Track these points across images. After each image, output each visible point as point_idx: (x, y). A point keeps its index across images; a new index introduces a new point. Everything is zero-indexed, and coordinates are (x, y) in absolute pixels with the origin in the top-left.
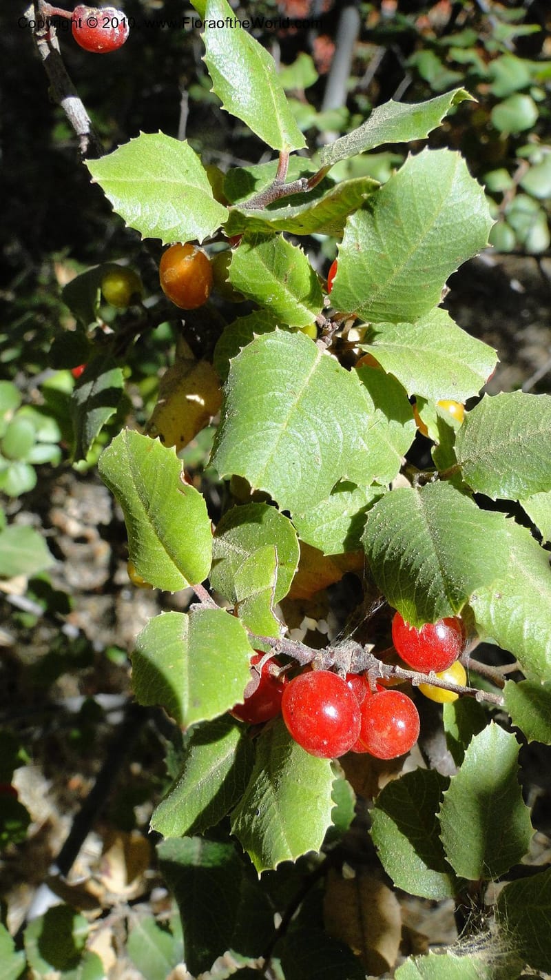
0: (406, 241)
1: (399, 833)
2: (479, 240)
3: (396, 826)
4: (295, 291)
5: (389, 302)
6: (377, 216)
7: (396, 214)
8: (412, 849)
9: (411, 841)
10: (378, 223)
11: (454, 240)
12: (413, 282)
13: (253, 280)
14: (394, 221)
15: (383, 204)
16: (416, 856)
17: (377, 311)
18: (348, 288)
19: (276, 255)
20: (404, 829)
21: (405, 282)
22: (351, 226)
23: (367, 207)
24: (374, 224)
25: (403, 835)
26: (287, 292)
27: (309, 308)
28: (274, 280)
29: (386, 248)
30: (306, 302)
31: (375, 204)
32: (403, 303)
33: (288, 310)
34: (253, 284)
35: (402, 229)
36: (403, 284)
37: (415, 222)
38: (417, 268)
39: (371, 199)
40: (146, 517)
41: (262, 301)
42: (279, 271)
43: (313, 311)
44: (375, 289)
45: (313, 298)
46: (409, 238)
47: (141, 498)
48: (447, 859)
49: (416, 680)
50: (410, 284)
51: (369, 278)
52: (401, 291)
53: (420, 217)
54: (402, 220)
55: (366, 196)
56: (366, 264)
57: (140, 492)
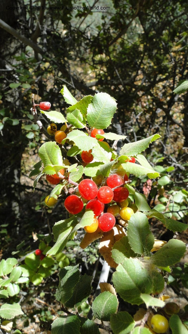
0: (100, 107)
2: (115, 107)
3: (118, 251)
4: (80, 120)
5: (100, 122)
6: (94, 103)
7: (97, 102)
8: (123, 255)
9: (123, 253)
11: (110, 107)
13: (72, 118)
14: (97, 104)
15: (95, 100)
16: (124, 256)
17: (98, 125)
18: (90, 117)
19: (76, 112)
20: (120, 251)
22: (89, 106)
23: (92, 102)
24: (93, 105)
26: (79, 121)
27: (84, 124)
28: (75, 118)
29: (97, 109)
32: (103, 122)
33: (79, 124)
34: (72, 119)
35: (99, 105)
36: (101, 117)
38: (104, 113)
39: (92, 100)
40: (48, 157)
41: (74, 123)
42: (76, 116)
43: (84, 125)
44: (96, 119)
45: (84, 122)
46: (101, 107)
47: (47, 153)
48: (131, 249)
49: (113, 189)
50: (103, 117)
51: (94, 116)
52: (102, 119)
53: (102, 103)
54: (99, 103)
55: (91, 99)
56: (93, 112)
57: (47, 152)
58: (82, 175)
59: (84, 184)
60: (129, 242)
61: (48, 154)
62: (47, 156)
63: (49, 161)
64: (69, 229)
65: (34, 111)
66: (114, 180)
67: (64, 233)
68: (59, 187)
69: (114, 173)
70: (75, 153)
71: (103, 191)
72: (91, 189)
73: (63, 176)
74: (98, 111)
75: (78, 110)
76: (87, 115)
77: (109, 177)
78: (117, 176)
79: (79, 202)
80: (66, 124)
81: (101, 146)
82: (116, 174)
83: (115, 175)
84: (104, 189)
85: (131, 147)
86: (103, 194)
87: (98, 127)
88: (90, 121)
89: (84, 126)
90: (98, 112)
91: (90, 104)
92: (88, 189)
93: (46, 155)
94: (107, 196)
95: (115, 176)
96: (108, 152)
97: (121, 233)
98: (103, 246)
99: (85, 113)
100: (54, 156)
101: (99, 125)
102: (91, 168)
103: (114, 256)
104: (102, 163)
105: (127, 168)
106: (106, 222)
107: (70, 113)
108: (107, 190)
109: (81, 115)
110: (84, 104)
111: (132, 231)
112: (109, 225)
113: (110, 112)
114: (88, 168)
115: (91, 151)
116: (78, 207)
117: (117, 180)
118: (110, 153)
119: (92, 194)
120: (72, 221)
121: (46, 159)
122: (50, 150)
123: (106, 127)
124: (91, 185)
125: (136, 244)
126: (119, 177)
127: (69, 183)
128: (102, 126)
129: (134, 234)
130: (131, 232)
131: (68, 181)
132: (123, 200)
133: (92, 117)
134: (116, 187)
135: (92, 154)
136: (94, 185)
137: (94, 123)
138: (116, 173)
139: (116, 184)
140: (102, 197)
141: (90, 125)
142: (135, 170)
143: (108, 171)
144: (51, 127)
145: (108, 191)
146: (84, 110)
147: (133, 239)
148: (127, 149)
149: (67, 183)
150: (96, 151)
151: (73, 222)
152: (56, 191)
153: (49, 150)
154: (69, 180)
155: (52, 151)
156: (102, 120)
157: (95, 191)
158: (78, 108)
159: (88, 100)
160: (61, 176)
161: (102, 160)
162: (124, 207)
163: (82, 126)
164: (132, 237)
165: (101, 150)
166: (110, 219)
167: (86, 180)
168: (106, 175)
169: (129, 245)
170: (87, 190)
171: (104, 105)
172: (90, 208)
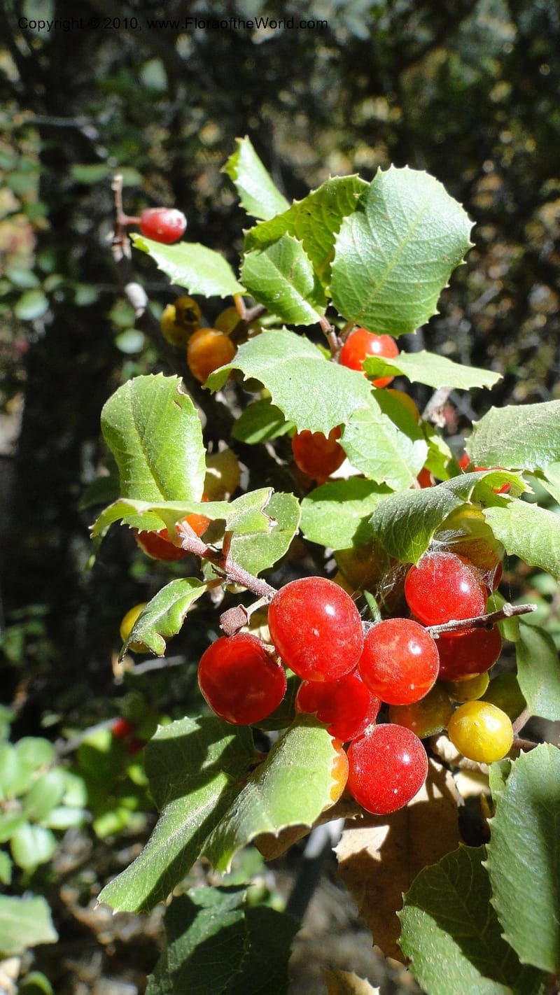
0: (394, 234)
1: (438, 930)
2: (461, 239)
3: (434, 922)
4: (300, 286)
5: (387, 303)
6: (368, 213)
7: (385, 209)
8: (457, 949)
9: (456, 939)
10: (370, 219)
11: (438, 236)
12: (406, 278)
13: (263, 277)
14: (383, 216)
15: (373, 201)
16: (464, 959)
17: (376, 315)
18: (345, 278)
19: (283, 251)
20: (444, 924)
21: (399, 278)
22: (347, 223)
23: (360, 208)
24: (366, 222)
25: (444, 932)
26: (293, 289)
27: (314, 306)
28: (280, 276)
29: (379, 242)
30: (311, 299)
31: (366, 202)
32: (401, 303)
33: (294, 305)
34: (262, 281)
35: (390, 223)
36: (397, 281)
37: (402, 218)
38: (408, 263)
39: (362, 198)
40: (140, 448)
41: (270, 299)
42: (285, 266)
43: (317, 311)
44: (373, 285)
45: (316, 296)
46: (398, 233)
47: (137, 428)
48: (504, 936)
49: (435, 630)
50: (404, 281)
51: (366, 270)
52: (396, 289)
53: (406, 214)
54: (390, 215)
55: (357, 196)
56: (361, 255)
57: (137, 421)
58: (288, 541)
59: (297, 605)
60: (494, 902)
61: (142, 434)
62: (137, 440)
63: (145, 465)
64: (211, 785)
65: (121, 244)
66: (442, 583)
67: (186, 800)
68: (179, 591)
69: (443, 549)
70: (267, 429)
71: (393, 646)
72: (335, 634)
73: (199, 541)
74: (383, 250)
75: (295, 238)
76: (332, 264)
77: (417, 565)
78: (459, 568)
79: (267, 670)
80: (240, 302)
81: (384, 410)
82: (452, 556)
83: (451, 562)
84: (397, 638)
85: (521, 424)
86: (391, 665)
87: (378, 323)
88: (344, 295)
89: (314, 315)
90: (382, 258)
91: (348, 215)
92: (316, 632)
93: (133, 437)
94: (411, 671)
95: (447, 567)
96: (414, 437)
97: (437, 793)
98: (358, 850)
99: (323, 255)
100: (166, 447)
101: (384, 317)
102: (329, 507)
103: (411, 944)
104: (384, 489)
105: (515, 535)
106: (384, 773)
107: (257, 252)
108: (411, 644)
109: (305, 265)
110: (321, 218)
111: (512, 848)
112: (396, 791)
113: (436, 259)
114: (318, 504)
115: (338, 431)
116: (262, 694)
117: (457, 588)
118: (421, 444)
119: (333, 660)
120: (229, 739)
121: (130, 456)
122: (153, 416)
123: (410, 329)
124: (330, 610)
125: (528, 920)
126: (465, 570)
127: (224, 577)
128: (394, 322)
129: (522, 865)
130: (509, 852)
131: (223, 566)
132: (472, 676)
133: (357, 277)
134: (452, 622)
135: (344, 446)
136: (342, 608)
137: (360, 307)
138: (453, 549)
139: (453, 604)
140: (383, 674)
141: (342, 312)
142: (554, 550)
143: (413, 535)
144: (178, 312)
145: (416, 650)
146: (319, 245)
147: (514, 889)
148: (503, 437)
149: (215, 576)
150: (361, 433)
151: (233, 742)
152: (163, 612)
153: (148, 414)
154: (228, 563)
155: (158, 420)
156: (399, 296)
157: (352, 643)
158: (293, 233)
159: (344, 200)
160: (192, 541)
161: (386, 472)
162: (466, 699)
163: (306, 315)
164: (510, 878)
165: (384, 427)
166: (406, 759)
167: (310, 587)
168: (403, 554)
169: (494, 914)
170: (310, 640)
171: (411, 224)
172: (316, 713)
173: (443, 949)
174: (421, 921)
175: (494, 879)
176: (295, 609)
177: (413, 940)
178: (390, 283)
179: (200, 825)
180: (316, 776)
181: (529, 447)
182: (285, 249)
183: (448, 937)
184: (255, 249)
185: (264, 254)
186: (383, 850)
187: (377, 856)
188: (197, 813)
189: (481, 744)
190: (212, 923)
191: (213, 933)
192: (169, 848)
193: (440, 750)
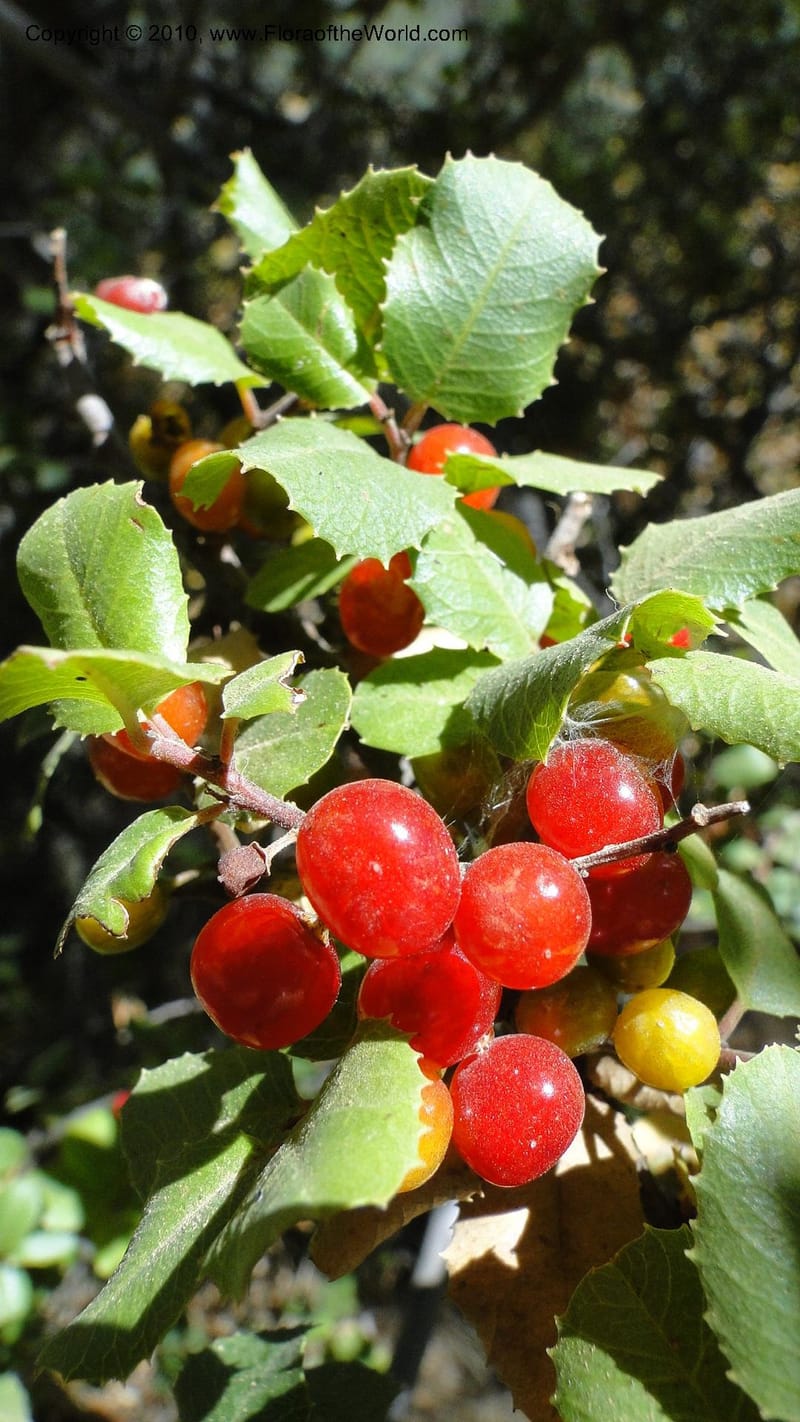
0: (479, 258)
1: (620, 1375)
2: (583, 261)
3: (610, 1362)
4: (333, 345)
5: (474, 368)
6: (435, 225)
7: (461, 219)
9: (650, 1388)
10: (438, 236)
11: (547, 259)
12: (501, 327)
13: (274, 335)
14: (459, 231)
15: (442, 208)
17: (458, 389)
18: (405, 329)
19: (304, 292)
20: (629, 1364)
21: (490, 327)
22: (403, 245)
23: (422, 220)
24: (432, 240)
25: (628, 1377)
26: (324, 353)
27: (358, 378)
28: (301, 332)
29: (454, 270)
30: (353, 367)
31: (431, 209)
32: (496, 368)
33: (327, 378)
34: (274, 341)
35: (471, 241)
36: (486, 331)
37: (489, 232)
38: (503, 302)
39: (425, 203)
40: (79, 601)
41: (289, 370)
42: (310, 316)
43: (365, 385)
44: (449, 340)
45: (362, 363)
46: (485, 256)
47: (73, 568)
48: (731, 1376)
49: (581, 864)
50: (498, 331)
51: (437, 316)
52: (488, 345)
53: (494, 225)
54: (470, 229)
55: (416, 200)
56: (429, 292)
57: (73, 557)
58: (332, 740)
59: (342, 824)
60: (712, 1318)
61: (80, 577)
62: (74, 589)
63: (88, 628)
64: (225, 1157)
65: (68, 338)
66: (585, 786)
67: (183, 1185)
68: (151, 830)
69: (587, 733)
70: (299, 587)
71: (510, 886)
72: (408, 869)
73: (182, 744)
74: (462, 283)
75: (322, 272)
76: (383, 307)
77: (545, 761)
78: (613, 761)
79: (307, 953)
80: (249, 400)
81: (481, 536)
82: (600, 742)
83: (599, 751)
84: (517, 872)
85: (697, 542)
86: (509, 919)
87: (461, 402)
88: (405, 358)
89: (360, 392)
90: (461, 294)
91: (403, 232)
92: (377, 867)
93: (68, 586)
94: (545, 926)
95: (592, 760)
96: (530, 578)
97: (604, 1152)
98: (479, 1253)
99: (367, 298)
100: (121, 594)
101: (472, 391)
102: (401, 693)
103: (574, 1403)
104: (485, 658)
105: (702, 696)
106: (512, 1115)
107: (264, 298)
108: (541, 880)
109: (341, 314)
110: (364, 242)
111: (734, 1224)
112: (533, 1144)
113: (545, 296)
114: (383, 689)
115: (405, 561)
116: (299, 995)
117: (614, 792)
118: (542, 590)
119: (409, 915)
120: (254, 1081)
121: (65, 616)
122: (97, 546)
123: (514, 408)
124: (401, 832)
125: (770, 1344)
126: (625, 763)
127: (226, 800)
128: (488, 399)
129: (753, 1250)
130: (729, 1231)
131: (222, 783)
132: (647, 944)
133: (423, 327)
134: (608, 849)
135: (418, 590)
136: (426, 833)
137: (431, 376)
138: (603, 730)
139: (607, 819)
140: (497, 936)
141: (404, 386)
142: (769, 714)
143: (536, 713)
145: (551, 892)
146: (362, 289)
147: (744, 1293)
148: (670, 563)
149: (215, 802)
150: (444, 569)
151: (261, 1085)
152: (123, 865)
153: (91, 543)
154: (231, 777)
155: (106, 552)
156: (493, 356)
157: (441, 884)
158: (319, 264)
159: (397, 210)
160: (171, 745)
161: (488, 631)
162: (640, 988)
163: (345, 394)
164: (734, 1275)
165: (480, 563)
166: (548, 1090)
167: (364, 793)
168: (520, 746)
169: (711, 1338)
170: (367, 882)
171: (505, 243)
172: (390, 1017)
173: (630, 1407)
174: (589, 1361)
175: (709, 1279)
176: (339, 830)
177: (578, 1396)
178: (475, 335)
179: (205, 1225)
180: (391, 1122)
181: (712, 573)
182: (308, 288)
183: (637, 1386)
184: (260, 295)
185: (275, 300)
186: (521, 1249)
187: (511, 1261)
188: (202, 1205)
189: (669, 1057)
190: (252, 1393)
191: (256, 1409)
192: (154, 1268)
193: (603, 1080)
